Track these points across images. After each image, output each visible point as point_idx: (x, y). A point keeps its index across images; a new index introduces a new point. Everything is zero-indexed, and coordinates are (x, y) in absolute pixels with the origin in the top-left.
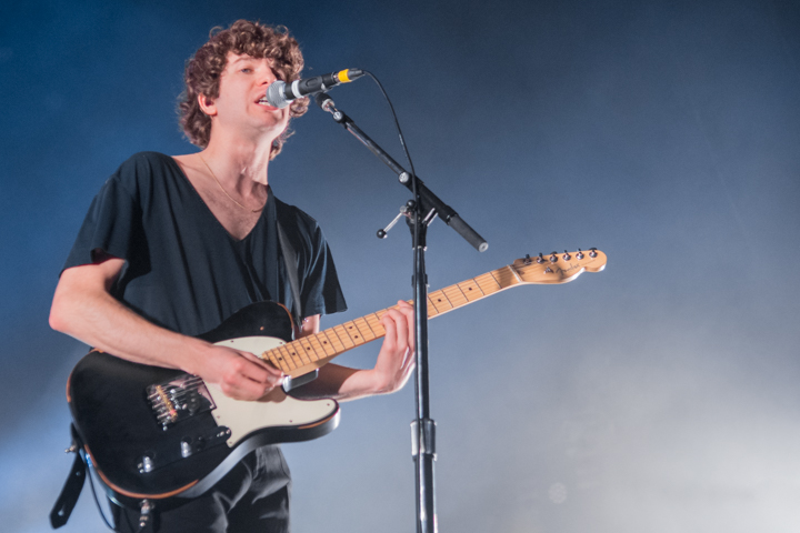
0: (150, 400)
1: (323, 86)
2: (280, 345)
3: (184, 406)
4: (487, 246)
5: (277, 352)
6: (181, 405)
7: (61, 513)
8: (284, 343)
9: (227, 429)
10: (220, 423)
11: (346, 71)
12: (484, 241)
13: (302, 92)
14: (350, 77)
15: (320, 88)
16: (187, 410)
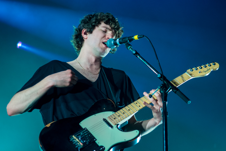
0: (72, 141)
1: (128, 41)
2: (113, 114)
3: (85, 141)
4: (190, 102)
5: (113, 116)
6: (84, 141)
8: (114, 113)
9: (103, 147)
10: (100, 145)
11: (137, 35)
12: (189, 100)
13: (120, 43)
14: (138, 38)
15: (127, 42)
16: (86, 142)
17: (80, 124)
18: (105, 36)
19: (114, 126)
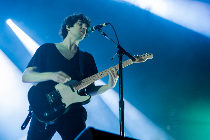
0: (46, 98)
2: (77, 82)
7: (24, 126)
9: (65, 104)
16: (55, 100)
17: (55, 87)
18: (81, 28)
19: (76, 91)
